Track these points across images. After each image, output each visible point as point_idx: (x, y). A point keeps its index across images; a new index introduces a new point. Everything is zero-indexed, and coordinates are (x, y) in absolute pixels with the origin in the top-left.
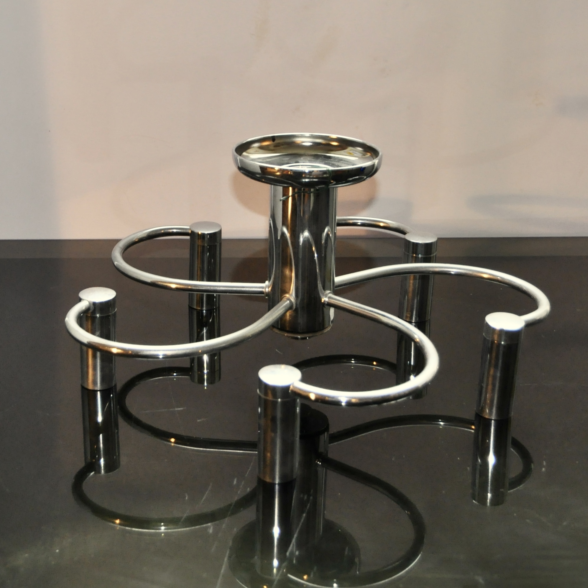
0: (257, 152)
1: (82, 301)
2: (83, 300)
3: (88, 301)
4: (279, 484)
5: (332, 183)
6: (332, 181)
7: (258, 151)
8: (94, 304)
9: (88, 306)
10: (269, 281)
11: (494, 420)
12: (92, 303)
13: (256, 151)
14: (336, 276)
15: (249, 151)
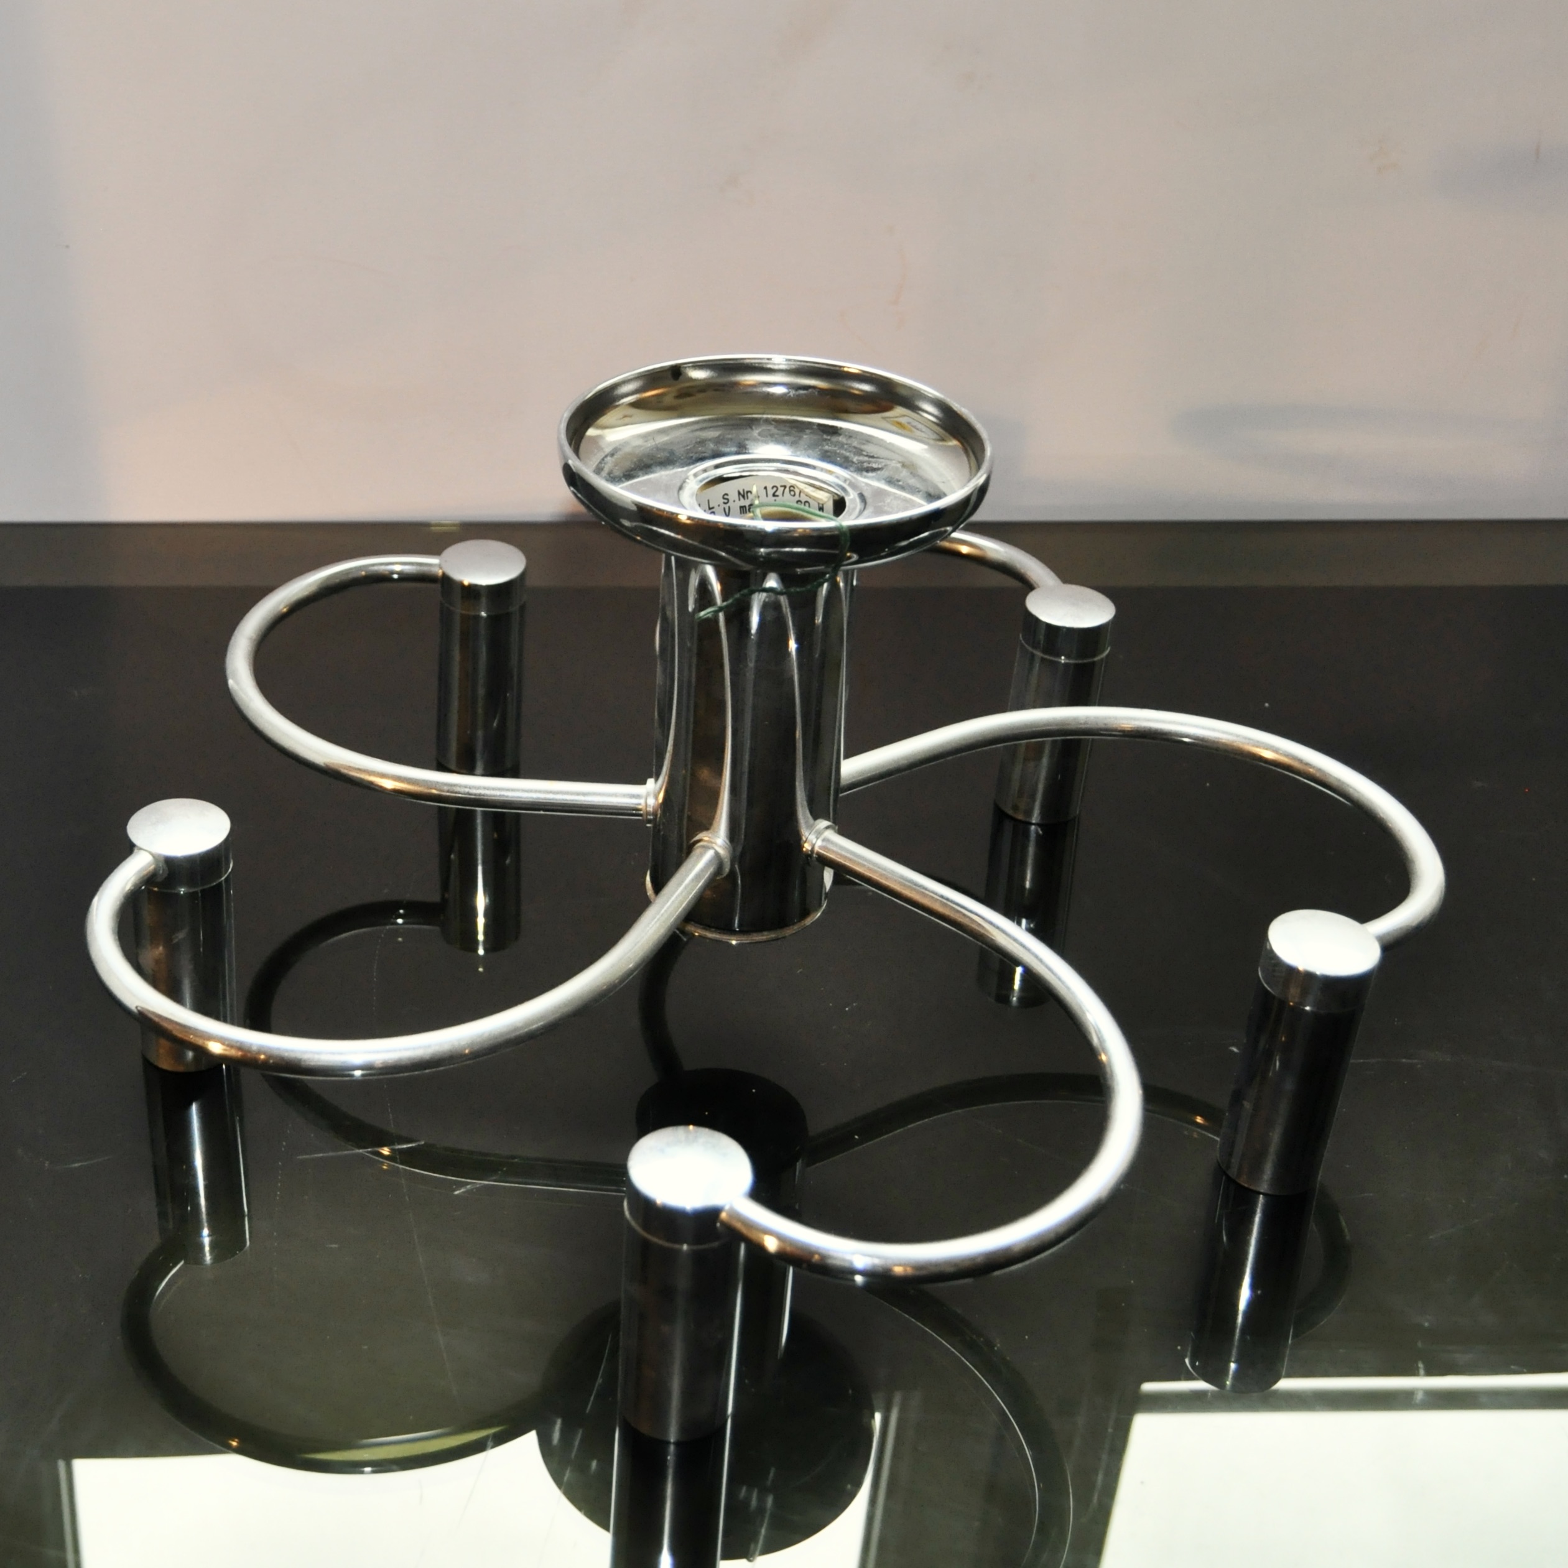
0: (627, 420)
1: (136, 850)
2: (140, 849)
3: (151, 853)
4: (677, 1444)
5: (850, 558)
6: (848, 554)
7: (630, 416)
8: (169, 862)
9: (152, 867)
10: (657, 780)
11: (1264, 1194)
12: (163, 859)
13: (625, 416)
14: (847, 757)
15: (604, 420)
